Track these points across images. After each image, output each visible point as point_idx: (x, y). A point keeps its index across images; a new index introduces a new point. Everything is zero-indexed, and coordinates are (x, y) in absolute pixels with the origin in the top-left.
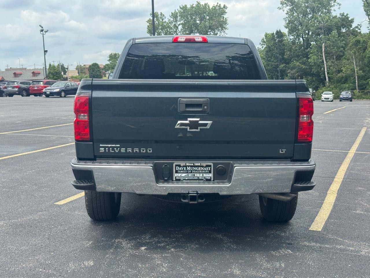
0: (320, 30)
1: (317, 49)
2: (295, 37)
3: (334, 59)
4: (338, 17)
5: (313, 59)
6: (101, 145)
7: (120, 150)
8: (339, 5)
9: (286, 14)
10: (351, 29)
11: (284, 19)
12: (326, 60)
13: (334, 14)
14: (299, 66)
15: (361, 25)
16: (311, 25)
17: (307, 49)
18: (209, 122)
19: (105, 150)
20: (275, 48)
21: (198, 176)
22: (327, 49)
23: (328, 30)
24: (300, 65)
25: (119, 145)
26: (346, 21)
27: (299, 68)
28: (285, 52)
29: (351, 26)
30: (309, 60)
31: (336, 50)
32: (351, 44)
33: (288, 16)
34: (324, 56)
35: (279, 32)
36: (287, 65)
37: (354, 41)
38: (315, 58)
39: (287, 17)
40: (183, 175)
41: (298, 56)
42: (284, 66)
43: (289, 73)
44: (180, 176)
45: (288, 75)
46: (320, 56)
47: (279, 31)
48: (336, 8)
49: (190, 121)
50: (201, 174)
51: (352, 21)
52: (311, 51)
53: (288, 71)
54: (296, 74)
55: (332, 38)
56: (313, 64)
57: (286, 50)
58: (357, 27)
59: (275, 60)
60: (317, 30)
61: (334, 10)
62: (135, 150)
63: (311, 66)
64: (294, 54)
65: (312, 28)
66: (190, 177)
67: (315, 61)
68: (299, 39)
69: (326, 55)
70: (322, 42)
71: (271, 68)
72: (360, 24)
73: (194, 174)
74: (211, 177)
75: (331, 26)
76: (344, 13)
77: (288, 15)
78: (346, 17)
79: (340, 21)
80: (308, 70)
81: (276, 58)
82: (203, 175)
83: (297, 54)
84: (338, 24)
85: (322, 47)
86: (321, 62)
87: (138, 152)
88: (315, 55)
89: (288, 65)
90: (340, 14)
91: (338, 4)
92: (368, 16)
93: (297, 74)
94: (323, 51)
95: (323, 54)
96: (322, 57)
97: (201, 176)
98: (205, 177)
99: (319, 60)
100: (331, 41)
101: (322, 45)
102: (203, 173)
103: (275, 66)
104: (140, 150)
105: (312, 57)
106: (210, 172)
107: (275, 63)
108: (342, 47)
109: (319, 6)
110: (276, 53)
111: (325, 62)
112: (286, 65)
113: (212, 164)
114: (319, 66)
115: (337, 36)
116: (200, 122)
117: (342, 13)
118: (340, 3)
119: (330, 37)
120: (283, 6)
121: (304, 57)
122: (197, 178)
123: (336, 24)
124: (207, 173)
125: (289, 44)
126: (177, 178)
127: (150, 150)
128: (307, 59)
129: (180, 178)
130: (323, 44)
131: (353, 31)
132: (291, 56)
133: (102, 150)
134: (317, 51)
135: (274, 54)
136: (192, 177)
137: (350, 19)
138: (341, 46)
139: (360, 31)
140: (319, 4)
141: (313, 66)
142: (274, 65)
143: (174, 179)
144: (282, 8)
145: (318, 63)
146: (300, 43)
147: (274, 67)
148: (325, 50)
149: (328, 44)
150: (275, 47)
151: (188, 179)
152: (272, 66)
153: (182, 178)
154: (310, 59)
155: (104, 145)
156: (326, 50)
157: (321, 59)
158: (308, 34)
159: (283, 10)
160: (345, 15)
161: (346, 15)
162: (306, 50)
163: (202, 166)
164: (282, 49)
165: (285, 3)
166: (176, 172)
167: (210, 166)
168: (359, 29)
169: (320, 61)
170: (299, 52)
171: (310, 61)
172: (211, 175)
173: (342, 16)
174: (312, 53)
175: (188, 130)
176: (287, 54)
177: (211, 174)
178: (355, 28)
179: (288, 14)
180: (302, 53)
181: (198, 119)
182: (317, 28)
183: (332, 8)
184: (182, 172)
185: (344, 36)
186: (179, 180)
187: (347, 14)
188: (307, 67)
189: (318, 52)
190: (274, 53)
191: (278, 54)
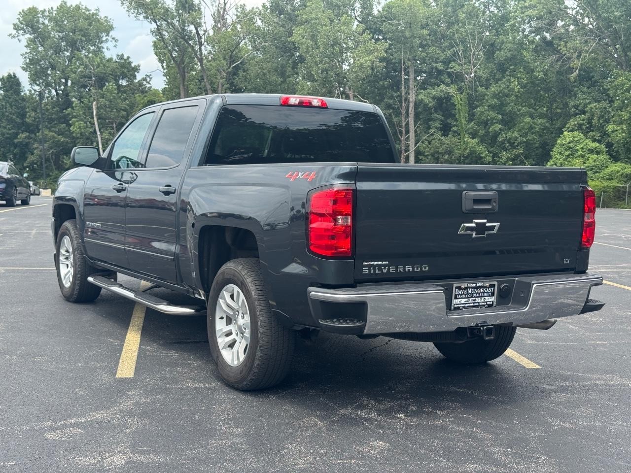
0: (87, 79)
1: (83, 111)
2: (43, 87)
3: (113, 129)
4: (114, 60)
5: (78, 127)
6: (364, 263)
7: (389, 269)
8: (115, 41)
9: (26, 47)
10: (136, 81)
11: (21, 55)
12: (100, 130)
13: (108, 55)
14: (54, 137)
15: (151, 76)
16: (72, 69)
17: (66, 109)
18: (497, 224)
19: (370, 270)
20: (8, 104)
21: (479, 301)
22: (100, 111)
23: (101, 82)
24: (55, 135)
25: (387, 262)
26: (126, 69)
27: (53, 142)
28: (27, 112)
29: (135, 77)
30: (71, 129)
31: (116, 114)
32: (142, 105)
33: (29, 51)
34: (96, 123)
35: (13, 76)
36: (31, 135)
37: (146, 102)
38: (81, 125)
39: (26, 53)
40: (463, 301)
41: (51, 120)
42: (26, 137)
43: (36, 149)
44: (459, 303)
45: (35, 151)
46: (90, 122)
47: (12, 74)
48: (110, 44)
49: (477, 223)
50: (483, 298)
51: (136, 69)
52: (74, 114)
53: (35, 146)
54: (49, 151)
55: (108, 94)
56: (79, 135)
57: (28, 108)
58: (144, 79)
59: (9, 125)
60: (81, 78)
61: (107, 49)
62: (408, 267)
63: (73, 138)
64: (44, 116)
65: (73, 75)
66: (470, 303)
67: (83, 130)
68: (50, 91)
69: (99, 121)
70: (92, 99)
71: (3, 139)
72: (149, 74)
73: (474, 299)
74: (493, 301)
75: (105, 74)
76: (123, 54)
77: (28, 48)
78: (127, 61)
79: (119, 67)
80: (69, 145)
81: (11, 121)
82: (485, 299)
83: (50, 116)
84: (116, 73)
85: (92, 107)
86: (91, 132)
87: (411, 270)
88: (82, 120)
89: (33, 136)
90: (118, 56)
91: (113, 39)
92: (162, 63)
93: (51, 152)
94: (95, 113)
95: (95, 119)
96: (94, 124)
97: (483, 301)
98: (486, 302)
99: (88, 129)
100: (107, 99)
101: (92, 105)
102: (485, 296)
103: (8, 136)
104: (413, 269)
105: (77, 123)
106: (493, 294)
107: (10, 130)
108: (125, 110)
109: (84, 39)
110: (10, 114)
111: (99, 133)
112: (29, 135)
113: (496, 283)
114: (88, 139)
115: (116, 92)
116: (488, 225)
117: (120, 54)
118: (116, 38)
119: (105, 93)
120: (18, 33)
121: (62, 123)
122: (477, 304)
123: (112, 72)
124: (490, 296)
125: (32, 98)
126: (455, 306)
127: (425, 268)
128: (67, 126)
129: (459, 305)
130: (94, 103)
131: (140, 85)
132: (37, 120)
133: (366, 271)
134: (84, 113)
135: (7, 114)
136: (471, 303)
137: (133, 65)
138: (123, 108)
139: (150, 86)
140: (82, 36)
141: (78, 138)
142: (8, 134)
143: (452, 308)
144: (16, 35)
145: (87, 134)
146: (52, 99)
147: (7, 138)
148: (97, 112)
149: (102, 103)
150: (8, 102)
151: (468, 307)
152: (4, 135)
153: (461, 305)
154: (72, 127)
155: (368, 263)
156: (100, 113)
157: (92, 127)
158: (66, 84)
159: (18, 39)
160: (125, 57)
161: (126, 59)
162: (64, 111)
163: (485, 287)
164: (21, 107)
165: (22, 29)
166: (456, 298)
167: (494, 285)
168: (149, 83)
169: (91, 130)
170: (53, 113)
171: (74, 130)
172: (493, 299)
173: (120, 59)
174: (75, 117)
175: (474, 236)
176: (30, 116)
177: (493, 297)
178: (141, 80)
179: (30, 47)
180: (57, 115)
181: (485, 221)
182: (82, 76)
183: (104, 45)
184: (462, 296)
185: (125, 92)
186: (458, 308)
187: (128, 58)
188: (67, 139)
189: (85, 115)
190: (6, 112)
191: (14, 114)
